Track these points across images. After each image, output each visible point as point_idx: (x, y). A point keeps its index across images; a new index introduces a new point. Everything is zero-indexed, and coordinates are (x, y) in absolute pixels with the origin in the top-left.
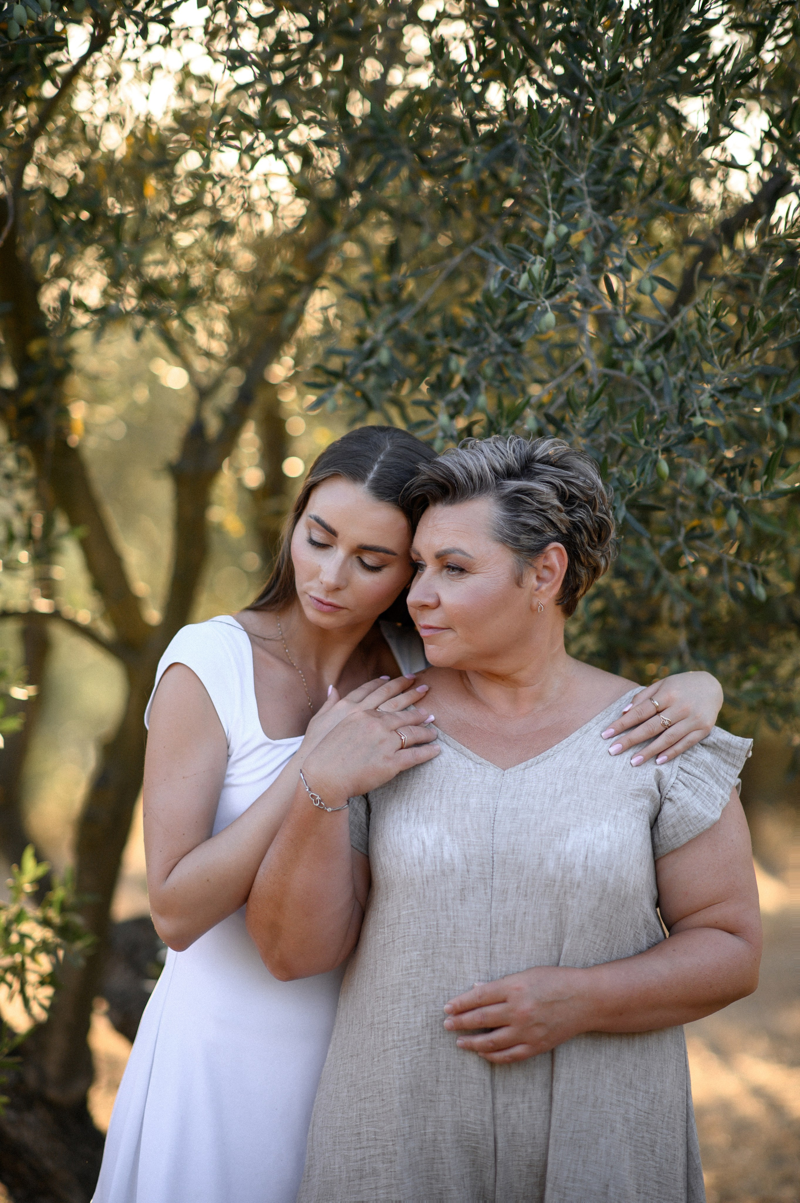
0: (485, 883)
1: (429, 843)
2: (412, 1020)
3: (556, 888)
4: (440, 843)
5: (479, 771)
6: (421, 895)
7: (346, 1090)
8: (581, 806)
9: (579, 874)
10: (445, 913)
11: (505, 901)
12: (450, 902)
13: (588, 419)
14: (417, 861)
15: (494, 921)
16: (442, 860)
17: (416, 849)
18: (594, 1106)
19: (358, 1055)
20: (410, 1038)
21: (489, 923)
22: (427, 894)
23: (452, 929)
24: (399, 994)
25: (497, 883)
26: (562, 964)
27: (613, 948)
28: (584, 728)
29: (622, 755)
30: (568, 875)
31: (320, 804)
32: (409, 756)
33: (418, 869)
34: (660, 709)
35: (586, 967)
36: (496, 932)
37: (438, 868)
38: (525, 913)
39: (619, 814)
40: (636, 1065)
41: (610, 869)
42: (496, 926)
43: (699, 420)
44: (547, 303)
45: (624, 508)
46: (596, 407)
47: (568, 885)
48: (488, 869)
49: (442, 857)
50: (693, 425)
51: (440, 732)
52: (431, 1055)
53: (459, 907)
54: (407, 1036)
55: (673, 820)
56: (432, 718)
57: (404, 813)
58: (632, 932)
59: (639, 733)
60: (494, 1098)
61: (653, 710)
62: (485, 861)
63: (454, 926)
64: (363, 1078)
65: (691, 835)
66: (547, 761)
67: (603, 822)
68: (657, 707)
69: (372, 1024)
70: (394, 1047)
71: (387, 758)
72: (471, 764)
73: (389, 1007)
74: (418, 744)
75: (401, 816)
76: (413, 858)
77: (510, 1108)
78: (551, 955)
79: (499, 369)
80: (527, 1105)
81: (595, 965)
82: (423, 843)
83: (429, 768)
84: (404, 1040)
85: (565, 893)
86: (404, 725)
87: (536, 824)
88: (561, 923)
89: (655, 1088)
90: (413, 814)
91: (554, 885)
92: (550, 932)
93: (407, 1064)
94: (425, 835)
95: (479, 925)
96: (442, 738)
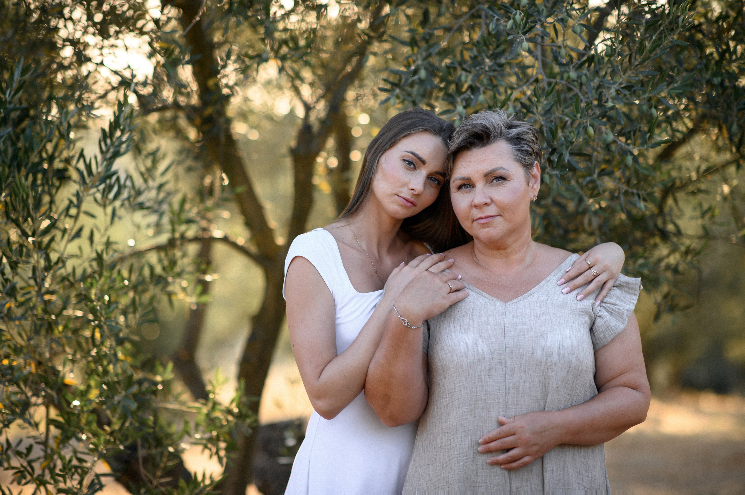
0: (502, 365)
1: (470, 344)
2: (463, 443)
3: (542, 367)
4: (476, 343)
5: (492, 303)
6: (467, 374)
7: (425, 483)
8: (552, 321)
9: (555, 358)
10: (480, 384)
11: (513, 375)
12: (483, 377)
13: (547, 104)
14: (464, 354)
15: (507, 386)
16: (478, 353)
17: (463, 347)
18: (564, 486)
19: (433, 464)
20: (463, 453)
21: (505, 388)
22: (470, 373)
23: (484, 393)
24: (457, 430)
25: (509, 364)
26: (546, 409)
27: (573, 400)
28: (548, 279)
29: (571, 293)
30: (549, 359)
31: (408, 325)
32: (454, 296)
33: (465, 359)
34: (591, 266)
35: (559, 410)
36: (509, 393)
37: (476, 357)
38: (525, 381)
39: (574, 325)
40: (581, 462)
41: (573, 355)
42: (509, 389)
43: (610, 104)
44: (523, 37)
45: (568, 154)
46: (550, 97)
47: (550, 364)
48: (503, 357)
49: (478, 351)
50: (607, 107)
51: (466, 284)
52: (473, 461)
53: (488, 379)
54: (461, 452)
55: (603, 328)
56: (460, 277)
57: (452, 328)
58: (583, 391)
59: (580, 280)
60: (510, 483)
61: (587, 267)
62: (501, 352)
63: (486, 391)
64: (437, 475)
65: (612, 337)
66: (529, 298)
67: (566, 329)
68: (589, 265)
69: (442, 446)
70: (455, 457)
71: (444, 298)
72: (487, 300)
73: (451, 437)
74: (457, 291)
75: (451, 330)
76: (461, 352)
77: (520, 489)
78: (539, 405)
79: (490, 79)
80: (529, 487)
81: (563, 409)
82: (466, 344)
83: (463, 303)
84: (460, 454)
85: (548, 369)
86: (449, 280)
87: (528, 331)
88: (545, 387)
89: (592, 474)
90: (458, 328)
91: (541, 365)
92: (539, 392)
93: (461, 467)
94: (467, 339)
95: (499, 390)
96: (468, 287)
